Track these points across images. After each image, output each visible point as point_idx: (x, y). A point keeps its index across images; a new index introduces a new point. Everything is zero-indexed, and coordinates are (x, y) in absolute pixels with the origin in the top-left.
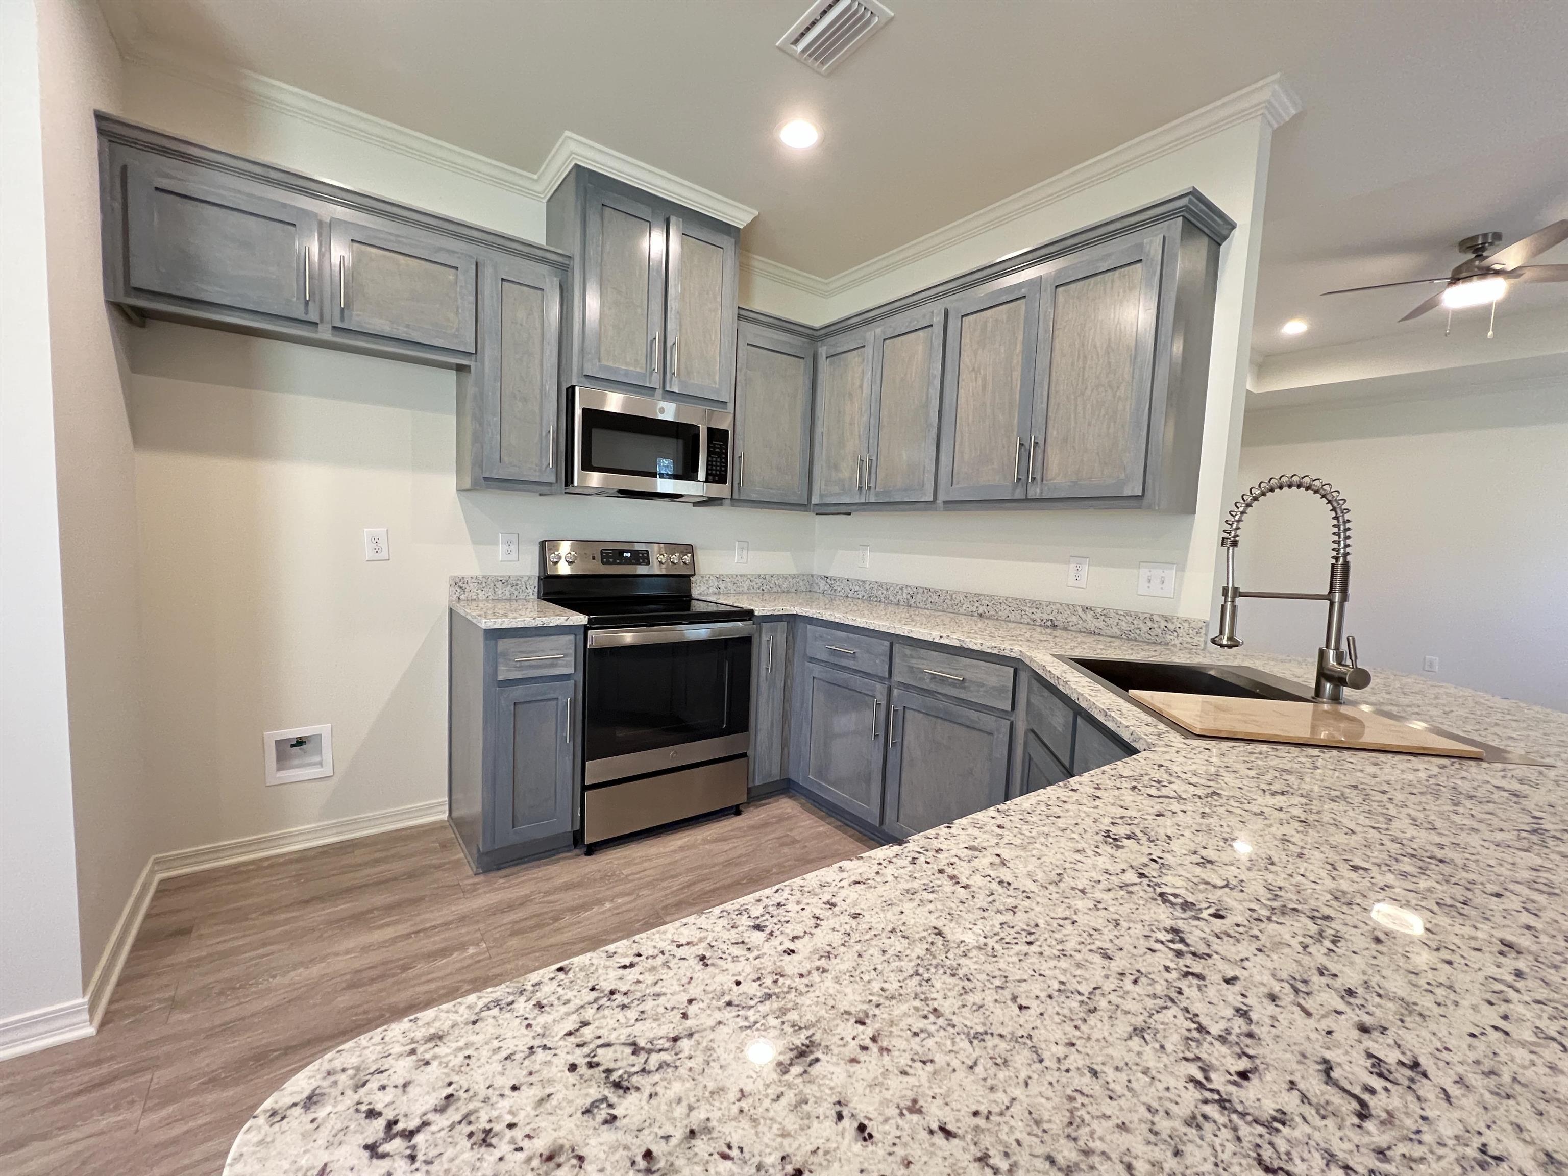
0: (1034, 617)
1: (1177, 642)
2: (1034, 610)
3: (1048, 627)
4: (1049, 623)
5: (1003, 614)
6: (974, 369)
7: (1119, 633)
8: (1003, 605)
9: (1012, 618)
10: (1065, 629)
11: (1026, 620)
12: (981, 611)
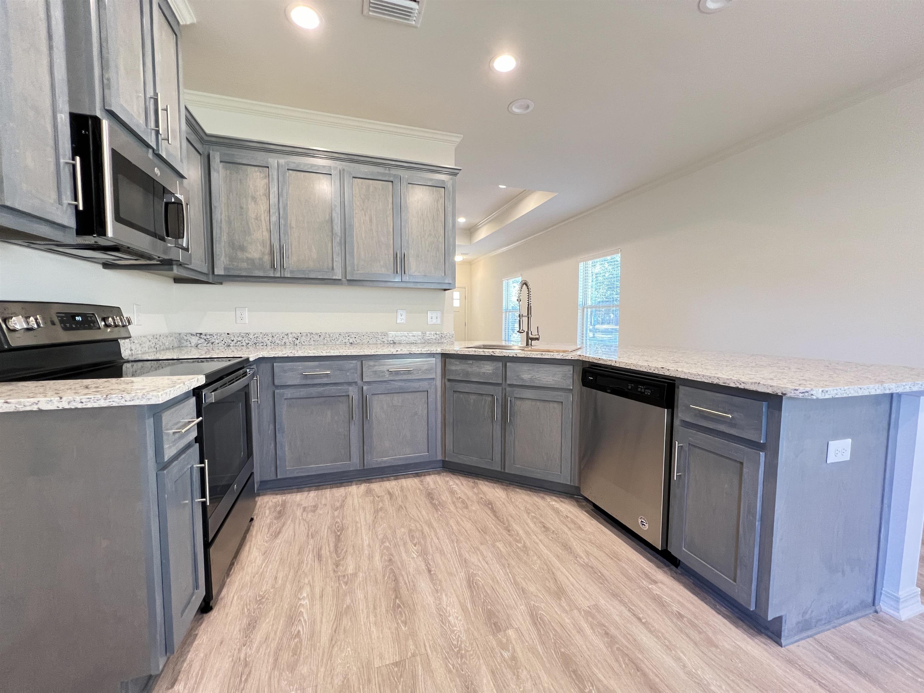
0: (384, 340)
1: (446, 341)
2: (383, 337)
3: (391, 344)
4: (392, 342)
5: (365, 341)
6: (363, 209)
7: (424, 341)
8: (365, 337)
9: (371, 342)
10: (400, 343)
11: (379, 342)
12: (351, 341)
